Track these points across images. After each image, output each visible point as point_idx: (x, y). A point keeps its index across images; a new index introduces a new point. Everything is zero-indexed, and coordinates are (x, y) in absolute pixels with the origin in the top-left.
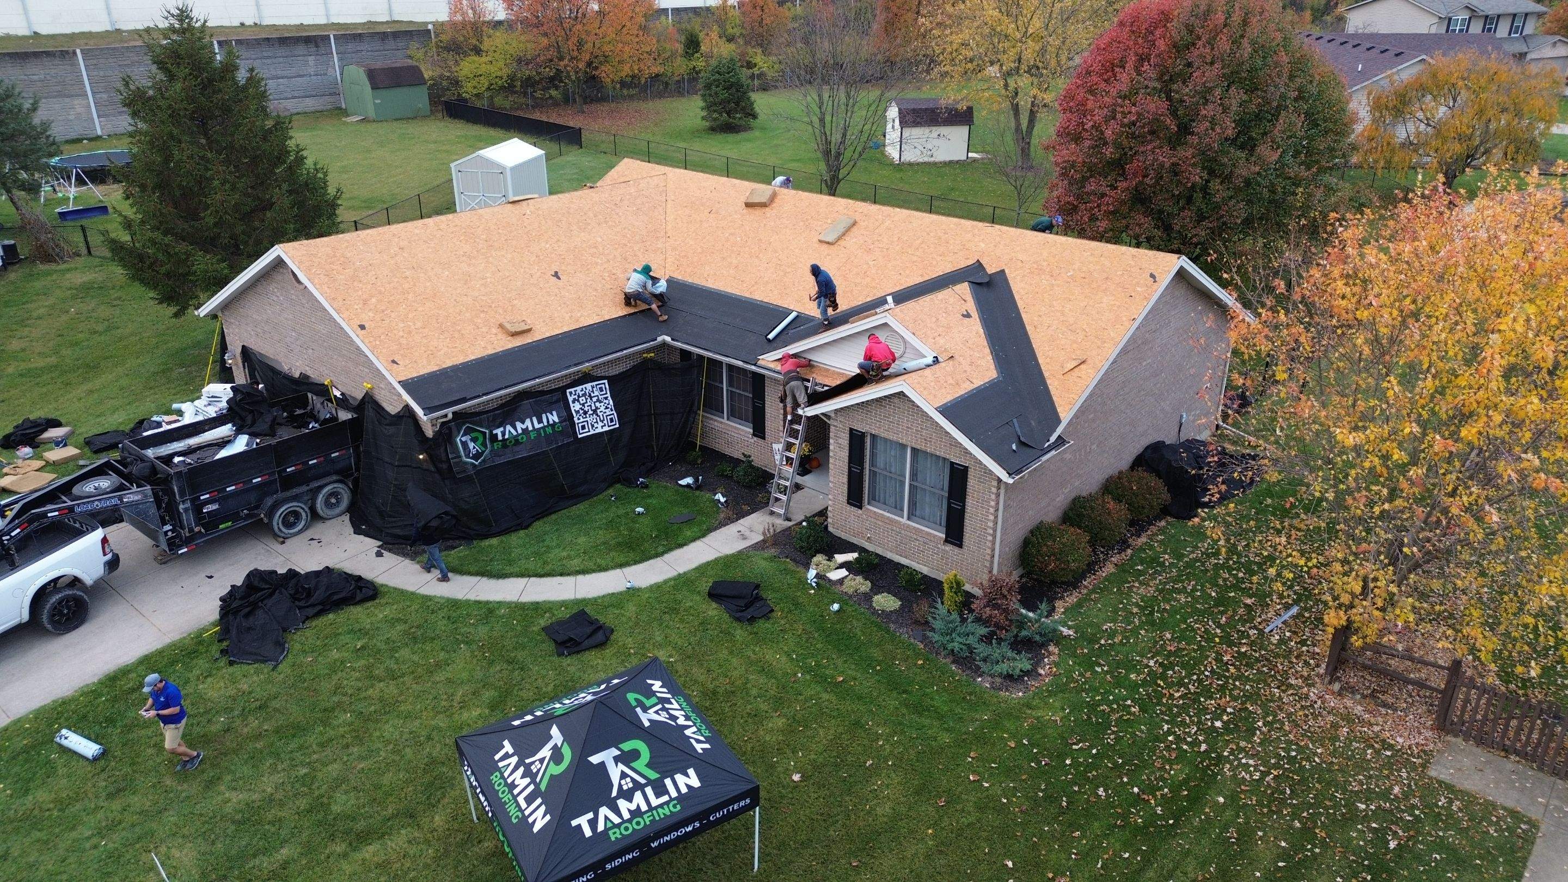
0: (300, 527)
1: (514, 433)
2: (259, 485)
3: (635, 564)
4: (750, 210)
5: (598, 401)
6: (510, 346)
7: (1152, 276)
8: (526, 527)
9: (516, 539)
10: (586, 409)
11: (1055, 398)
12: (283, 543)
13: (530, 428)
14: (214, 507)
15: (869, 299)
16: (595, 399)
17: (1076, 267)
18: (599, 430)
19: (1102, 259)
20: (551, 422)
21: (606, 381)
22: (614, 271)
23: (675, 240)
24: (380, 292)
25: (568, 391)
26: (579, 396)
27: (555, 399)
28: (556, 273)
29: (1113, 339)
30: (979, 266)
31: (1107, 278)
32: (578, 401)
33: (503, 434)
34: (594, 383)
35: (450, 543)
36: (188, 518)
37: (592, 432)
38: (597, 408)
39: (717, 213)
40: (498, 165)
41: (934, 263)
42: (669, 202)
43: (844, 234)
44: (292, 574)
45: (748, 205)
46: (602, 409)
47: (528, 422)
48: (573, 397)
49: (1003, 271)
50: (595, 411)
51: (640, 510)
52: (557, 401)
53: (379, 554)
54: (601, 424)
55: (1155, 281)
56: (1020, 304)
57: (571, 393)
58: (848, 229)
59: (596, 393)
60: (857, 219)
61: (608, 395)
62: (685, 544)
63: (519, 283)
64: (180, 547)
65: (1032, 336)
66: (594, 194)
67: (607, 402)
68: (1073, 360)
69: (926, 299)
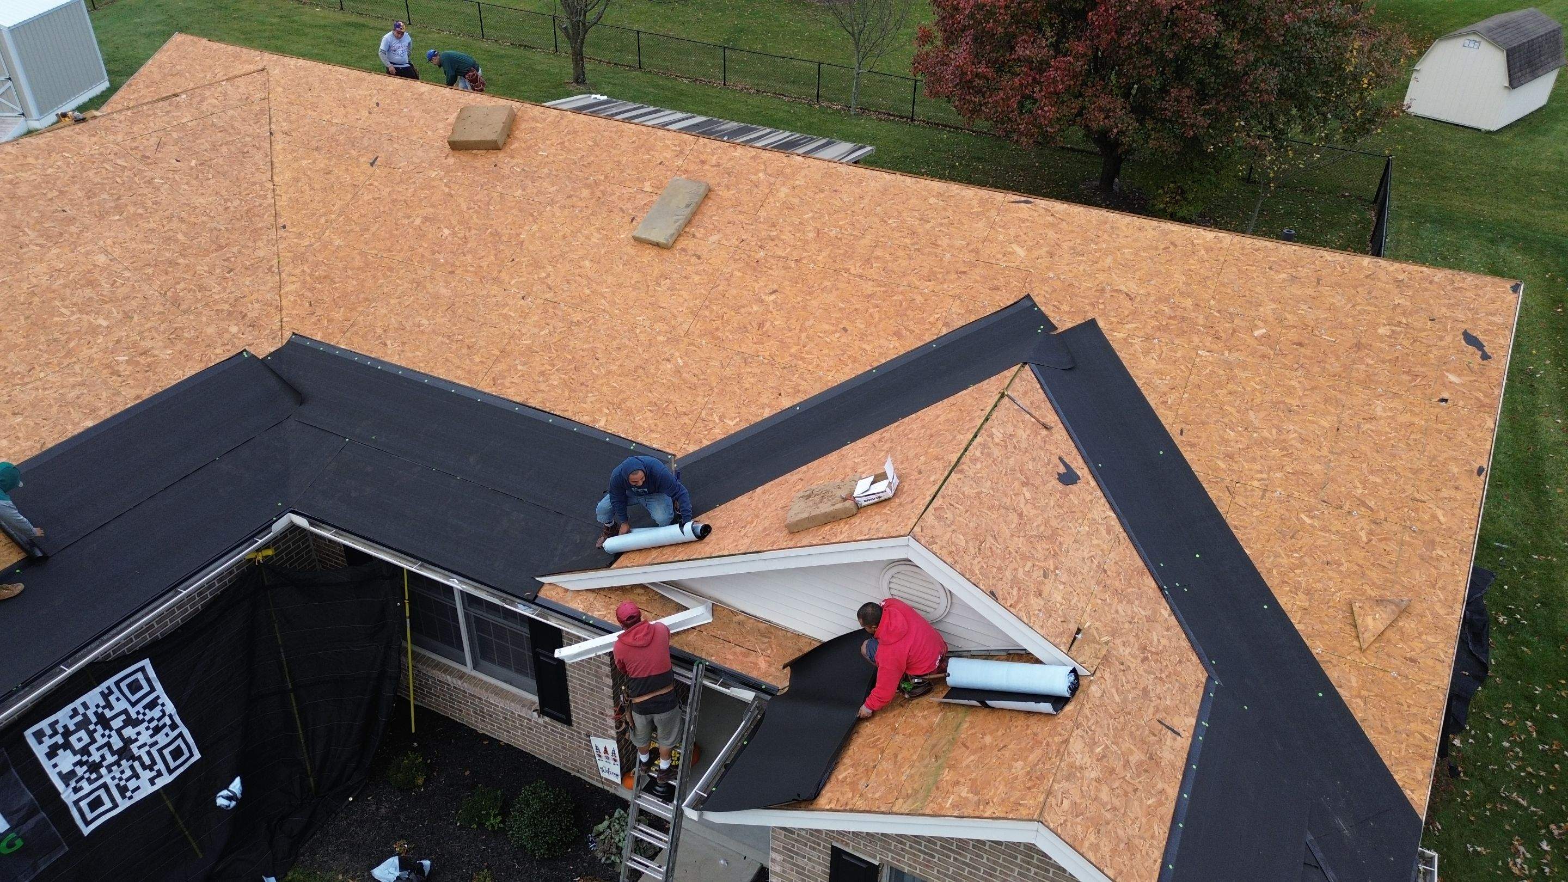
4: (465, 157)
5: (130, 722)
7: (1471, 339)
10: (96, 757)
11: (1371, 735)
15: (786, 403)
16: (116, 723)
17: (1269, 308)
18: (147, 790)
19: (1325, 290)
21: (146, 663)
22: (146, 344)
23: (300, 235)
25: (29, 734)
26: (67, 733)
29: (1450, 533)
30: (1029, 308)
31: (1359, 346)
34: (110, 682)
37: (124, 804)
38: (128, 742)
39: (388, 164)
41: (919, 299)
42: (278, 137)
43: (688, 223)
45: (456, 146)
46: (145, 737)
48: (48, 742)
49: (1092, 323)
50: (124, 753)
54: (146, 775)
55: (1485, 357)
56: (1167, 419)
57: (39, 736)
58: (696, 211)
59: (121, 705)
60: (712, 182)
61: (160, 690)
65: (1231, 520)
66: (84, 139)
67: (156, 713)
68: (1380, 601)
69: (975, 451)
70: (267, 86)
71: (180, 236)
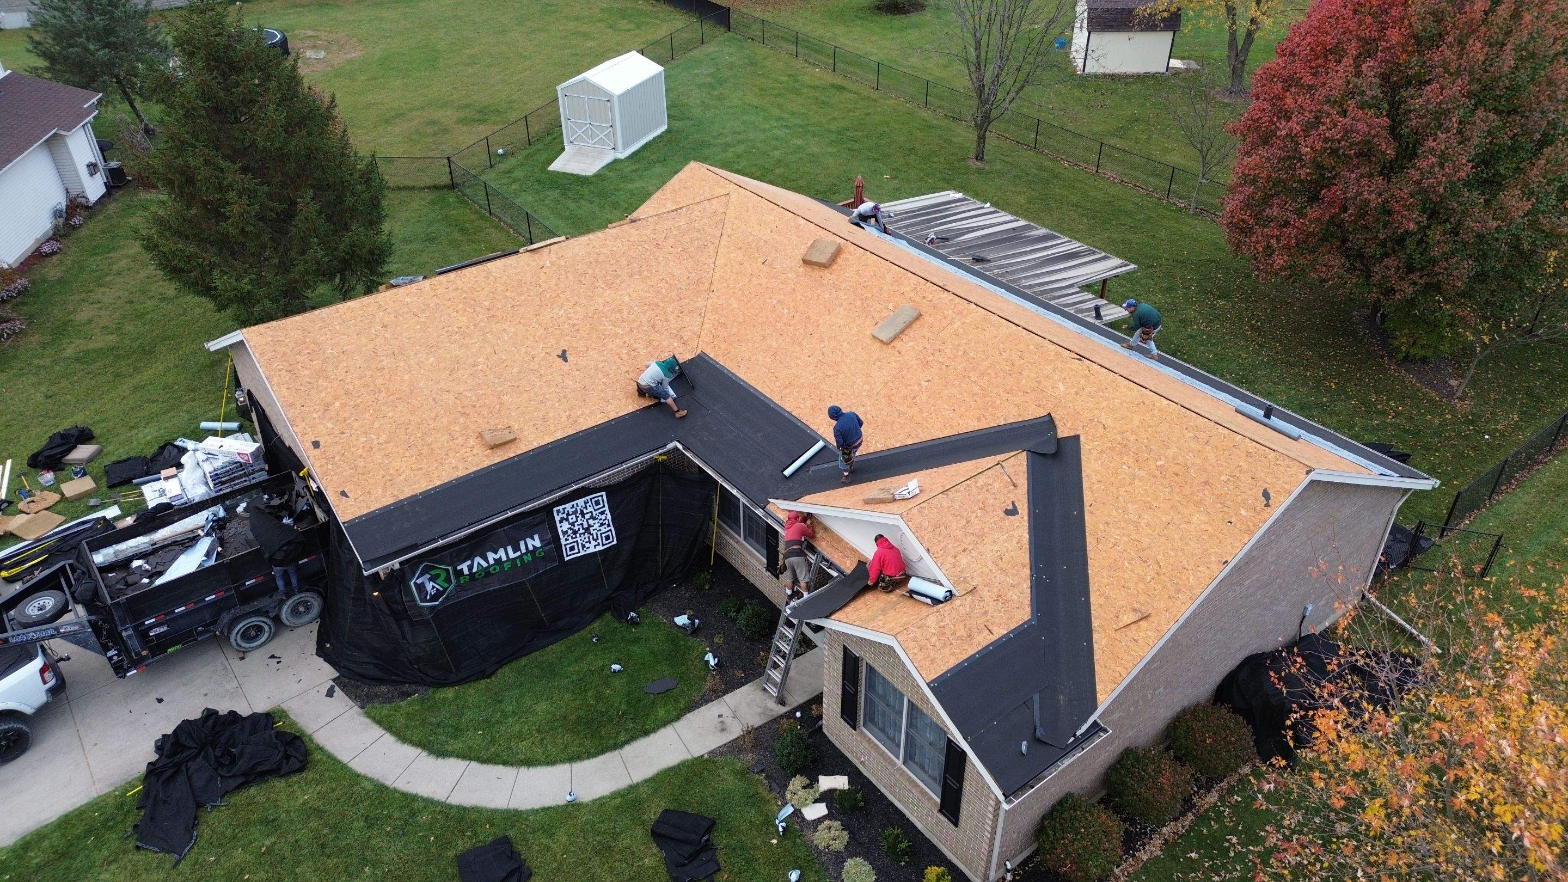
0: (263, 639)
1: (484, 564)
2: (213, 603)
3: (588, 758)
4: (808, 269)
5: (592, 517)
6: (486, 463)
7: (1266, 494)
8: (489, 676)
9: (474, 692)
10: (576, 528)
11: (1097, 667)
12: (242, 658)
13: (504, 558)
14: (163, 629)
15: (909, 442)
16: (587, 516)
17: (1171, 452)
18: (592, 550)
19: (1208, 448)
20: (531, 548)
21: (604, 493)
22: (635, 346)
23: (718, 298)
24: (347, 393)
25: (555, 509)
26: (568, 514)
27: (537, 521)
28: (564, 351)
29: (1191, 588)
30: (1048, 422)
31: (1206, 483)
32: (567, 520)
33: (470, 568)
34: (588, 498)
35: (406, 688)
36: (134, 644)
37: (582, 553)
38: (590, 526)
39: (771, 265)
40: (606, 93)
41: (998, 402)
42: (725, 237)
43: (902, 332)
44: (233, 714)
45: (805, 262)
46: (596, 526)
47: (501, 553)
48: (561, 516)
49: (1077, 437)
50: (587, 530)
51: (616, 667)
52: (543, 522)
53: (330, 693)
54: (594, 543)
55: (1267, 505)
56: (1088, 497)
57: (558, 511)
58: (909, 326)
59: (590, 509)
60: (923, 311)
61: (607, 508)
62: (654, 730)
63: (516, 370)
64: (128, 670)
65: (1090, 554)
66: (633, 231)
67: (603, 517)
68: (1134, 610)
69: (961, 487)
70: (727, 205)
71: (664, 291)
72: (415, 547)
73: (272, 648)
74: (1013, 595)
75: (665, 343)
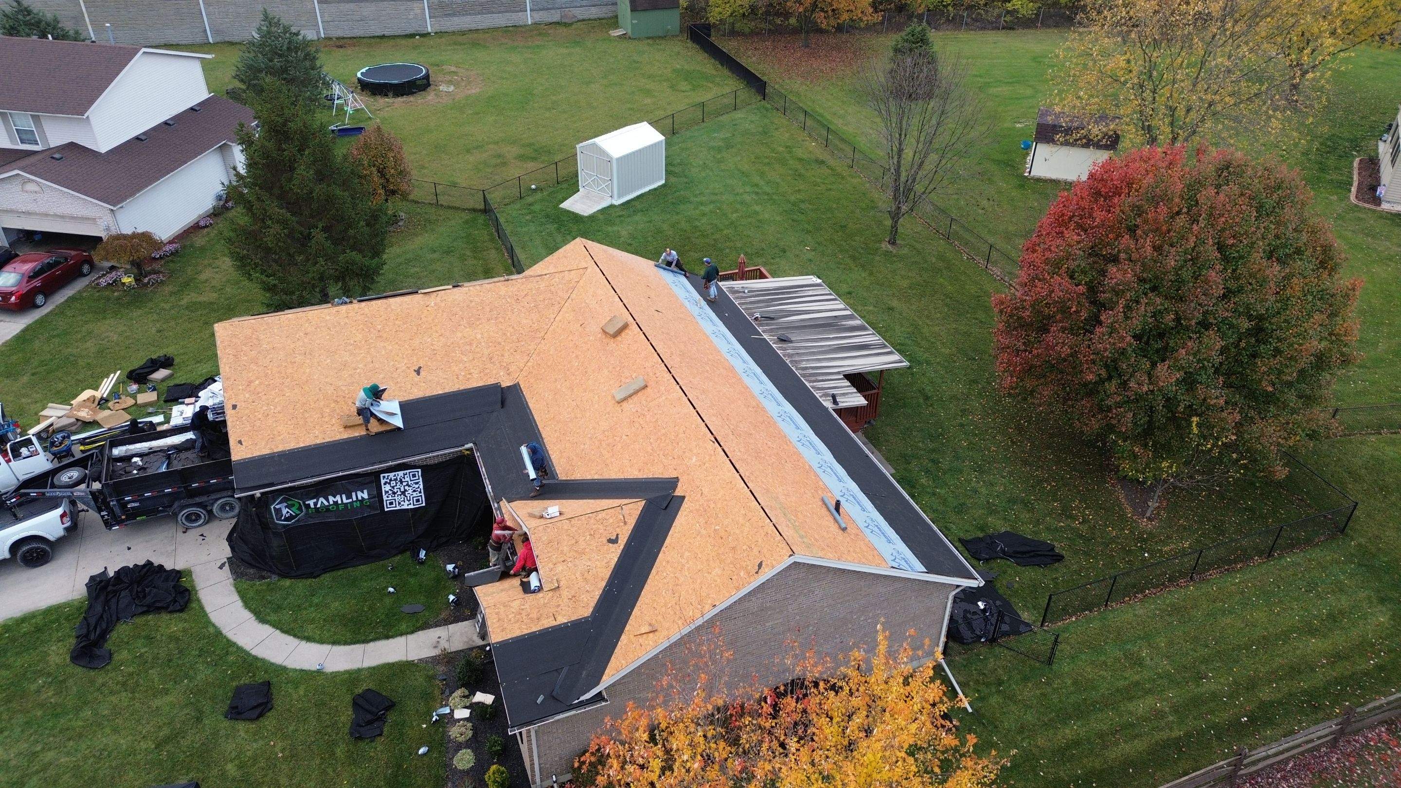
0: (200, 523)
1: (326, 503)
2: (169, 494)
3: (344, 644)
4: (602, 336)
5: (408, 485)
6: (338, 437)
7: (760, 565)
8: (315, 577)
9: (301, 586)
10: (395, 490)
11: (613, 657)
12: (184, 532)
13: (340, 502)
14: (134, 505)
16: (405, 484)
17: (726, 522)
18: (405, 507)
20: (360, 498)
21: (419, 470)
22: (472, 371)
24: (266, 375)
25: (382, 475)
26: (391, 480)
27: (367, 481)
28: (420, 368)
29: (687, 618)
30: (673, 483)
31: (734, 548)
32: (389, 483)
33: (315, 504)
34: (407, 471)
35: (264, 573)
36: (117, 510)
37: (398, 508)
38: (405, 490)
39: (584, 328)
40: (608, 155)
42: (569, 300)
43: (630, 396)
44: (161, 567)
45: (603, 330)
46: (410, 492)
47: (338, 498)
48: (385, 480)
49: (684, 498)
50: (403, 493)
51: (391, 590)
52: (371, 482)
53: (221, 567)
54: (407, 502)
55: (757, 573)
56: (668, 541)
57: (384, 477)
58: (636, 392)
59: (407, 479)
60: (650, 383)
61: (421, 480)
62: (392, 637)
63: (382, 376)
64: (114, 525)
65: (649, 581)
66: (502, 288)
67: (417, 486)
68: (650, 625)
69: (583, 518)
70: (581, 276)
71: (508, 334)
72: (272, 485)
73: (204, 530)
74: (584, 598)
75: (494, 372)
